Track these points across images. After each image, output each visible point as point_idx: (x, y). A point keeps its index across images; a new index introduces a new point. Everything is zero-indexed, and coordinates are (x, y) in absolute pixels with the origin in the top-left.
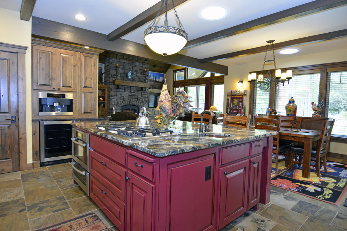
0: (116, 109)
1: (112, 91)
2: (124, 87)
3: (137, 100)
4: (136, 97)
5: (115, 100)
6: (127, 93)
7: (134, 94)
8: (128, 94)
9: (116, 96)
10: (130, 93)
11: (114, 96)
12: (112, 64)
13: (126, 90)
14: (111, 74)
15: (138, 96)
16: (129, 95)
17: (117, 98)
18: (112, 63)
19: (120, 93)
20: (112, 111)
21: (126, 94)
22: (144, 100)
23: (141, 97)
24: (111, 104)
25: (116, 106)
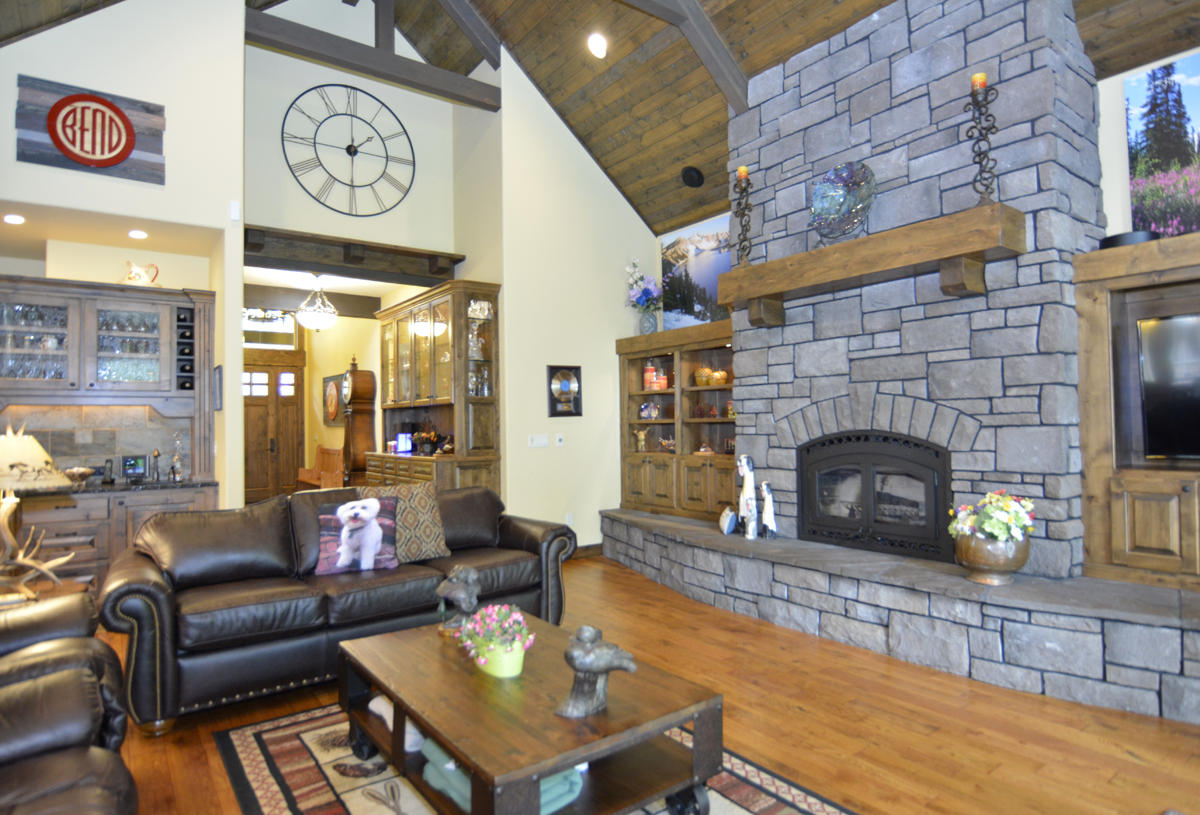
0: (768, 468)
2: (813, 305)
3: (921, 389)
4: (914, 365)
5: (759, 405)
6: (835, 348)
7: (894, 338)
8: (844, 349)
9: (764, 380)
10: (855, 343)
11: (750, 381)
13: (827, 324)
15: (932, 357)
16: (851, 360)
17: (772, 391)
19: (786, 354)
21: (826, 357)
22: (1005, 387)
23: (966, 354)
24: (742, 434)
25: (769, 447)
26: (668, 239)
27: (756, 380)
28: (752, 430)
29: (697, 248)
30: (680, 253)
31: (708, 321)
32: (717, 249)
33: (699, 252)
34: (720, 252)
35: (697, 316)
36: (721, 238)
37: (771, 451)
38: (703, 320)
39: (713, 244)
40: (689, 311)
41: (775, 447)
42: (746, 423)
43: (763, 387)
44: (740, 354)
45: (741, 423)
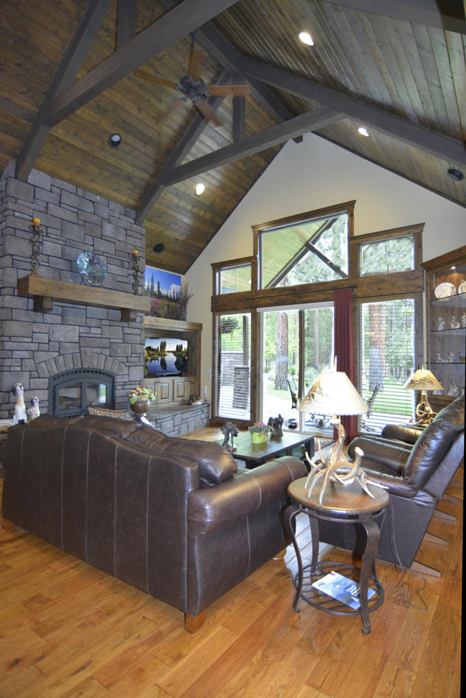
0: (31, 389)
1: (11, 320)
2: (62, 307)
3: (107, 352)
4: (106, 342)
5: (25, 354)
6: (74, 330)
7: (99, 331)
8: (77, 332)
9: (30, 340)
10: (82, 330)
11: (20, 339)
12: (14, 216)
13: (70, 318)
14: (12, 255)
15: (112, 340)
16: (80, 337)
17: (34, 347)
18: (16, 214)
19: (45, 328)
20: (12, 398)
21: (68, 334)
22: (132, 353)
23: (121, 341)
24: (10, 371)
25: (31, 378)
27: (26, 340)
28: (19, 369)
37: (32, 380)
41: (34, 378)
42: (14, 364)
43: (29, 344)
44: (12, 322)
45: (9, 364)
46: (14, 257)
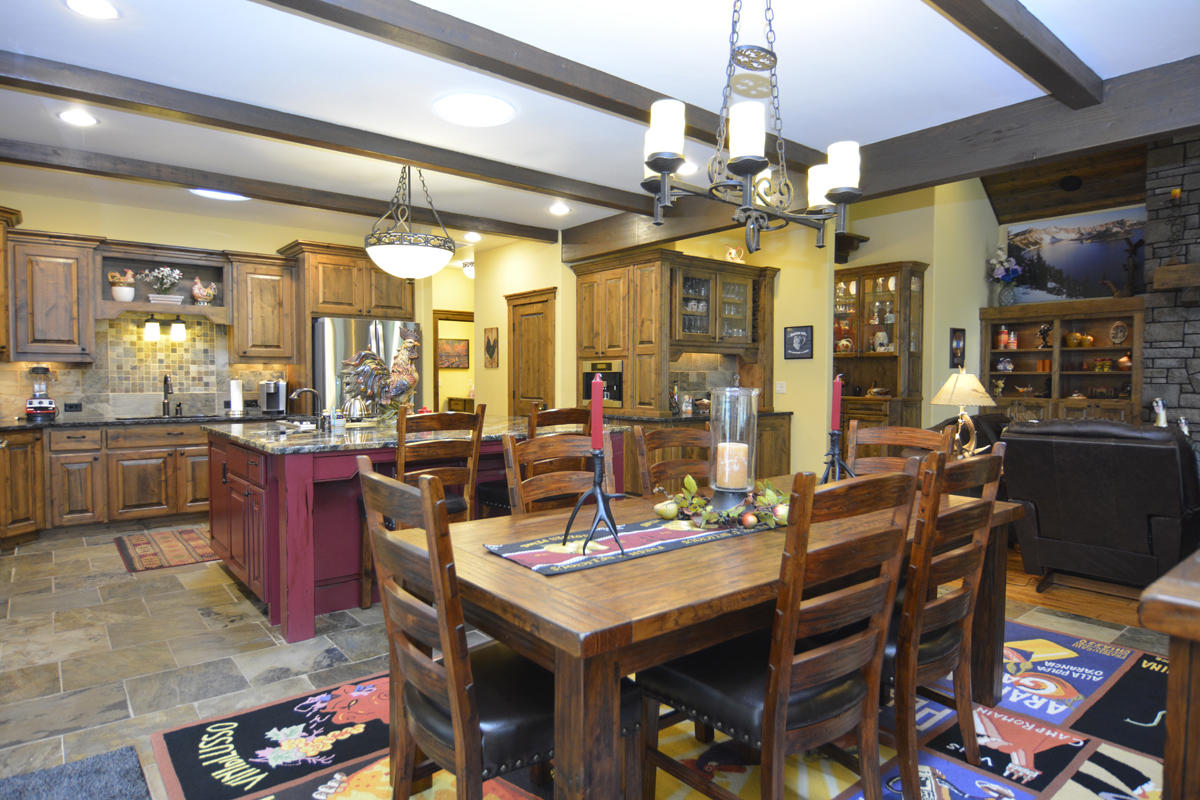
0: (1180, 407)
1: (1152, 322)
5: (1173, 363)
9: (1179, 344)
11: (1163, 345)
24: (1151, 383)
25: (1181, 392)
26: (1016, 228)
27: (1171, 344)
28: (1164, 381)
29: (1053, 238)
30: (1031, 239)
31: (1064, 296)
32: (1080, 240)
33: (1055, 241)
34: (1082, 242)
35: (1050, 291)
36: (1083, 231)
37: (1183, 396)
38: (1058, 294)
39: (1074, 236)
40: (1043, 287)
41: (1187, 393)
42: (1155, 375)
43: (1178, 350)
44: (1152, 324)
45: (1149, 375)
46: (1155, 246)
